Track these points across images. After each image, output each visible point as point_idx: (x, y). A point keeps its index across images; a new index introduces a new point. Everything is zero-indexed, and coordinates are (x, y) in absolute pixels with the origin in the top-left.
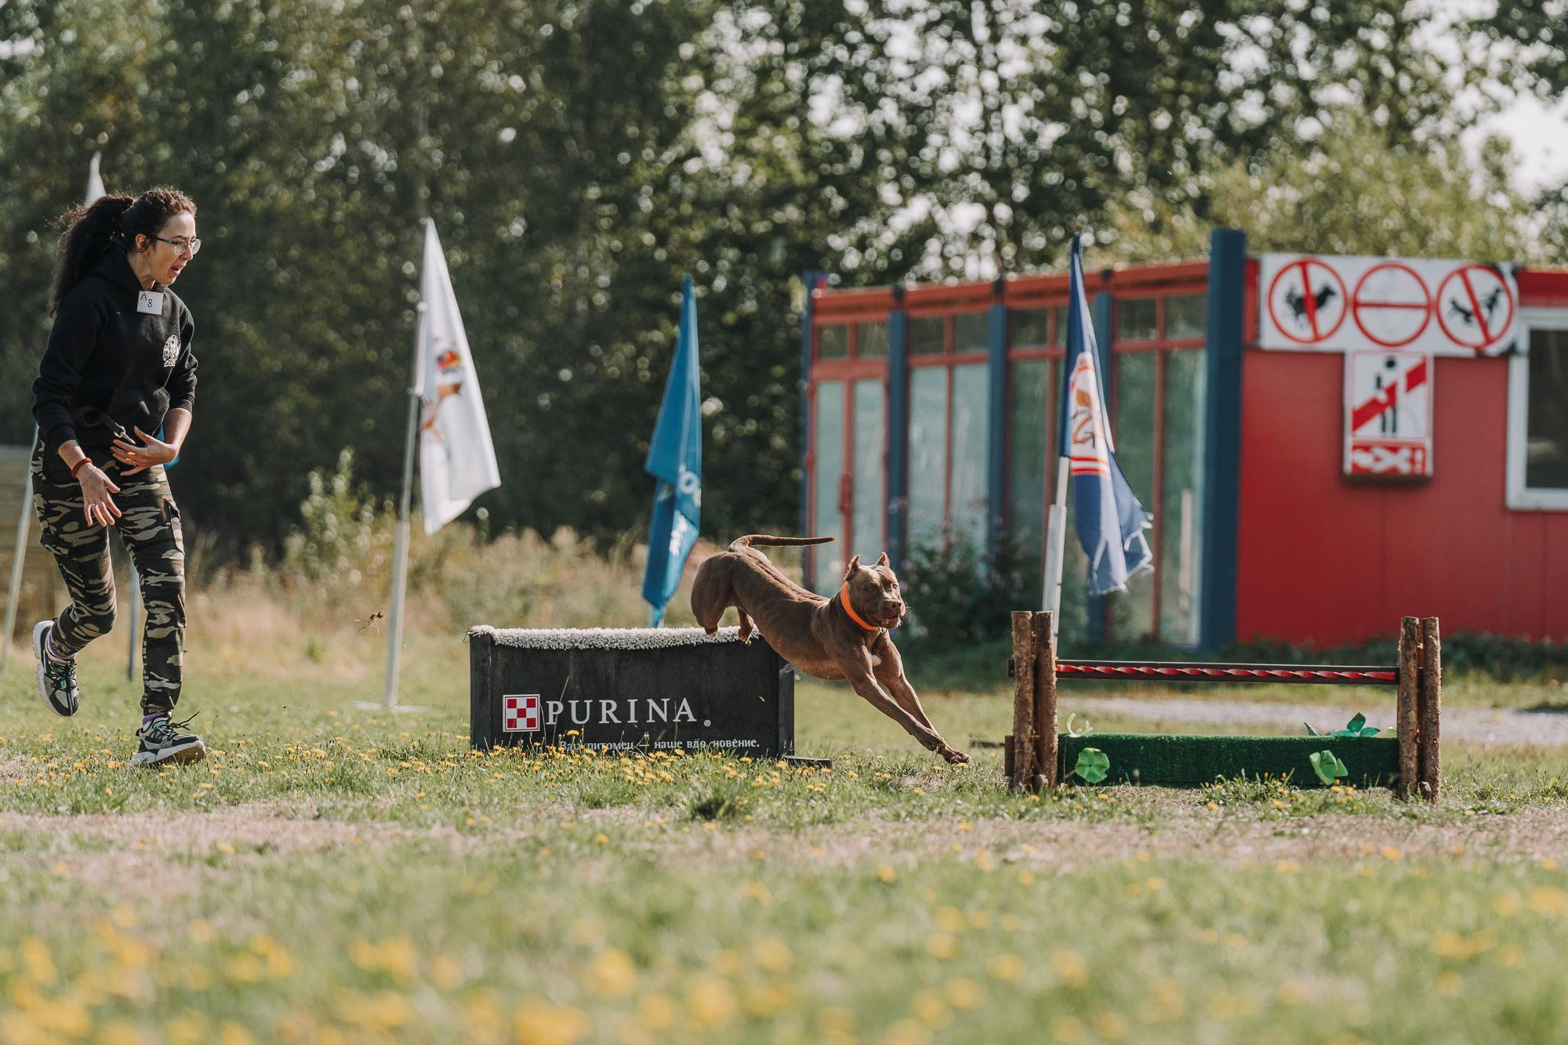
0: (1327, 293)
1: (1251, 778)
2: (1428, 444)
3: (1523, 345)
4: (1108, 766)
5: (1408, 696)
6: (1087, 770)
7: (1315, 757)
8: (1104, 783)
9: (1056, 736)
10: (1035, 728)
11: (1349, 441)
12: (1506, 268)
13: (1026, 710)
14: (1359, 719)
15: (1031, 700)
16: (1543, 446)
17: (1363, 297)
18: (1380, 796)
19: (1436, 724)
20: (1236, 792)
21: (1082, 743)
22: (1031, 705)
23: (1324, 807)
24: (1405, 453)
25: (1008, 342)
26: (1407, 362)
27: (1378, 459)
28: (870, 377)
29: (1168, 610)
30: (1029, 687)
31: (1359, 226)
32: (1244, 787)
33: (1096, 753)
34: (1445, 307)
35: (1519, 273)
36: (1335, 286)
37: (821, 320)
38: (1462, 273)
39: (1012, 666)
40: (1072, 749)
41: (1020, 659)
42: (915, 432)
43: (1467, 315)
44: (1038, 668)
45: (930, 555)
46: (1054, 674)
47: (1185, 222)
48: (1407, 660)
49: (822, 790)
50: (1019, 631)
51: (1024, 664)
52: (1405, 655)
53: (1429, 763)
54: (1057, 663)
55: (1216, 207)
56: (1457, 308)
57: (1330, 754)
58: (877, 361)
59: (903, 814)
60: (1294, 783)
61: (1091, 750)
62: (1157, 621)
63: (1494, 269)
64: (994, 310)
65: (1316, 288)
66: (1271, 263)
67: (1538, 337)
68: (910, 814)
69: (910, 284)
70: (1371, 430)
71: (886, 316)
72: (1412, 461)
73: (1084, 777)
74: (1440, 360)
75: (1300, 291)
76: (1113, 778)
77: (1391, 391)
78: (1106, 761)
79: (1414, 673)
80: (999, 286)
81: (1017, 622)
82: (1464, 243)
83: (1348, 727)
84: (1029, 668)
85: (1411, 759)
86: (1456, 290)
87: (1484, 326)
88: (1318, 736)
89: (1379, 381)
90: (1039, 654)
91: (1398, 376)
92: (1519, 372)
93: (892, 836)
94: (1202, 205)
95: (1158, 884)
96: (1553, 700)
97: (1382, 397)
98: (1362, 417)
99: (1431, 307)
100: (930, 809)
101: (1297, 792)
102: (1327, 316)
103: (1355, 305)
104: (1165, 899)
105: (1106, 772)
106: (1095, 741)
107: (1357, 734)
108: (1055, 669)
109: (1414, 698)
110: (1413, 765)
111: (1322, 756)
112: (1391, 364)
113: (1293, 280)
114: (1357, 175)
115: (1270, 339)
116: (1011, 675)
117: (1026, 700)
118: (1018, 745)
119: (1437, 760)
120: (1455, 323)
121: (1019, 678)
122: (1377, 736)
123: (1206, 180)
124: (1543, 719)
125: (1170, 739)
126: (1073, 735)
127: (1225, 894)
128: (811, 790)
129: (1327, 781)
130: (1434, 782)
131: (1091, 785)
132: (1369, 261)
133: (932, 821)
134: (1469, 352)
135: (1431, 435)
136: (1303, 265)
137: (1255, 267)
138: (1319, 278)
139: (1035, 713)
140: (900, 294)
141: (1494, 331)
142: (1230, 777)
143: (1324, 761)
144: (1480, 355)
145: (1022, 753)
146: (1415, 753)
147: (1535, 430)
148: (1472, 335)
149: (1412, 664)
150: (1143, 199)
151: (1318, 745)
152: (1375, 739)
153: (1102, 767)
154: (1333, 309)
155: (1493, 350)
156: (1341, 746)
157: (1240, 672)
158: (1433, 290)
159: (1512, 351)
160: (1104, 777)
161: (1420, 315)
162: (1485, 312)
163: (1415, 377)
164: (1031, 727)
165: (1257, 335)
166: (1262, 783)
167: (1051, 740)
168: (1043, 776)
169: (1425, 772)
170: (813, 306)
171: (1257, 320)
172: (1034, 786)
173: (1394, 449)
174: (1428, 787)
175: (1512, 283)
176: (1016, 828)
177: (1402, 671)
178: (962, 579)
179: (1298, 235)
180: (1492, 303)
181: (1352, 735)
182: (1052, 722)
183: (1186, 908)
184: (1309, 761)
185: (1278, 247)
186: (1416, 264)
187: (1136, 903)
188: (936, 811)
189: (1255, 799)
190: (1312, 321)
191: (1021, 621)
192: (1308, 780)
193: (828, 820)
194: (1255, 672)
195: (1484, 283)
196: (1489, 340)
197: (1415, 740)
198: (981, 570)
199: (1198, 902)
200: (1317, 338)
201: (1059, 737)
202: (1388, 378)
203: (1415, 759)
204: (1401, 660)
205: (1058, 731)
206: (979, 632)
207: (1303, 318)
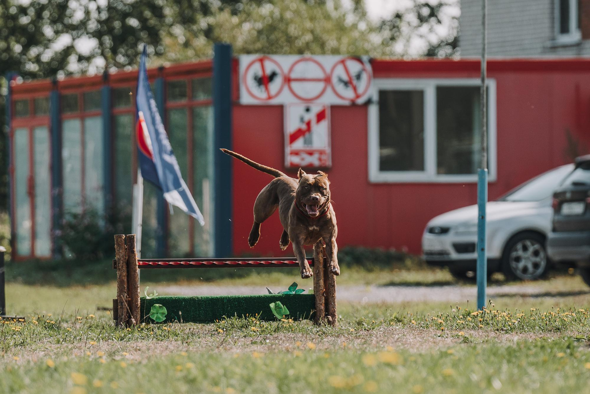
0: (274, 75)
1: (240, 317)
2: (328, 150)
3: (375, 97)
4: (166, 313)
5: (319, 273)
6: (156, 316)
7: (272, 305)
8: (165, 322)
9: (139, 298)
10: (128, 295)
11: (288, 149)
12: (365, 58)
13: (123, 286)
14: (295, 285)
15: (126, 280)
16: (387, 151)
17: (293, 76)
18: (306, 324)
19: (334, 286)
20: (232, 324)
21: (153, 302)
22: (126, 283)
23: (277, 330)
24: (316, 156)
25: (112, 105)
26: (316, 109)
27: (303, 159)
28: (41, 125)
29: (197, 240)
30: (125, 274)
31: (290, 40)
32: (236, 321)
33: (160, 307)
34: (335, 80)
35: (372, 61)
36: (278, 70)
37: (16, 97)
38: (343, 62)
39: (115, 263)
40: (147, 304)
41: (119, 259)
42: (66, 153)
43: (346, 84)
44: (129, 264)
45: (75, 216)
46: (137, 266)
47: (201, 41)
48: (318, 254)
49: (19, 330)
50: (118, 245)
51: (122, 262)
52: (316, 251)
53: (331, 306)
54: (139, 261)
55: (217, 32)
56: (341, 80)
57: (280, 303)
58: (45, 117)
59: (61, 340)
60: (262, 318)
61: (157, 305)
62: (193, 246)
63: (358, 59)
64: (104, 89)
65: (268, 72)
66: (245, 60)
67: (383, 94)
68: (65, 340)
69: (61, 76)
70: (299, 144)
71: (48, 94)
72: (320, 160)
73: (154, 319)
74: (334, 108)
75: (260, 74)
76: (169, 319)
77: (309, 124)
78: (165, 310)
79: (322, 260)
80: (106, 75)
81: (117, 240)
82: (344, 48)
83: (289, 289)
84: (124, 264)
85: (321, 304)
86: (340, 71)
87: (355, 89)
88: (274, 294)
89: (302, 120)
90: (129, 257)
91: (312, 116)
92: (373, 112)
93: (55, 351)
94: (208, 32)
95: (190, 365)
96: (397, 279)
97: (304, 127)
98: (294, 137)
99: (328, 80)
100: (75, 337)
101: (264, 323)
102: (275, 86)
103: (288, 80)
104: (195, 372)
105: (165, 316)
106: (159, 301)
107: (294, 293)
108: (137, 264)
109: (322, 274)
110: (322, 307)
111: (276, 305)
112: (308, 110)
113: (256, 69)
114: (288, 15)
115: (246, 99)
116: (115, 268)
117: (123, 281)
118: (119, 304)
119: (335, 305)
120: (340, 88)
121: (119, 269)
122: (303, 293)
123: (211, 20)
124: (392, 290)
125: (198, 298)
126: (148, 298)
127: (225, 370)
128: (14, 330)
129: (279, 317)
130: (333, 316)
131: (157, 323)
132: (295, 58)
133: (76, 342)
134: (347, 103)
135: (331, 145)
136: (261, 61)
137: (236, 63)
138: (269, 67)
139: (128, 287)
140: (55, 83)
141: (360, 90)
142: (229, 317)
143: (277, 307)
144: (354, 104)
145: (122, 308)
146: (323, 301)
147: (383, 144)
148: (349, 94)
149: (321, 255)
150: (178, 30)
151: (274, 299)
152: (303, 295)
153: (163, 314)
154: (277, 83)
155: (361, 101)
156: (285, 299)
157: (233, 262)
158: (328, 70)
159: (369, 102)
160: (164, 319)
161: (321, 85)
162: (355, 82)
163: (320, 117)
164: (126, 294)
165: (238, 97)
166: (245, 319)
167: (137, 301)
168: (133, 320)
169: (329, 311)
170: (11, 90)
171: (238, 89)
172: (128, 324)
173: (311, 154)
174: (330, 318)
175: (369, 67)
176: (118, 344)
177: (315, 259)
178: (91, 228)
179: (258, 45)
180: (358, 77)
181: (291, 293)
182: (137, 291)
183: (205, 376)
184: (269, 307)
185: (248, 52)
186: (320, 58)
187: (179, 375)
188: (78, 338)
189: (242, 327)
190: (267, 89)
191: (119, 240)
192: (269, 317)
193: (22, 344)
194: (240, 262)
195: (354, 67)
196: (358, 96)
197: (323, 295)
198: (101, 223)
199: (212, 373)
200: (270, 98)
201: (141, 299)
202: (307, 117)
203: (323, 305)
204: (314, 254)
205: (140, 295)
206: (101, 255)
207: (263, 88)
